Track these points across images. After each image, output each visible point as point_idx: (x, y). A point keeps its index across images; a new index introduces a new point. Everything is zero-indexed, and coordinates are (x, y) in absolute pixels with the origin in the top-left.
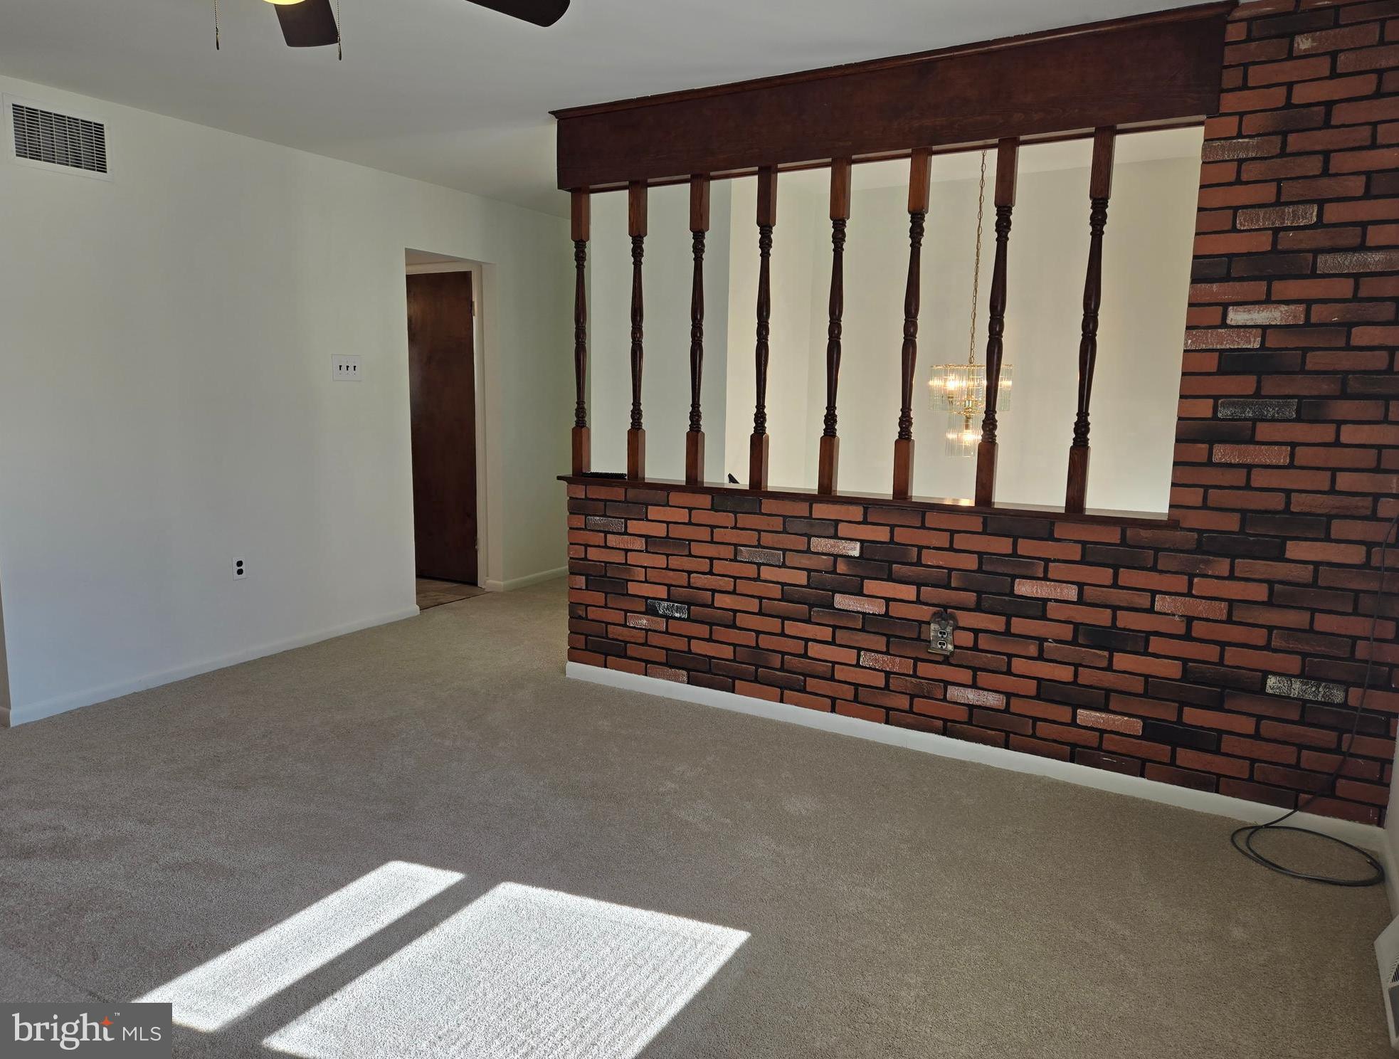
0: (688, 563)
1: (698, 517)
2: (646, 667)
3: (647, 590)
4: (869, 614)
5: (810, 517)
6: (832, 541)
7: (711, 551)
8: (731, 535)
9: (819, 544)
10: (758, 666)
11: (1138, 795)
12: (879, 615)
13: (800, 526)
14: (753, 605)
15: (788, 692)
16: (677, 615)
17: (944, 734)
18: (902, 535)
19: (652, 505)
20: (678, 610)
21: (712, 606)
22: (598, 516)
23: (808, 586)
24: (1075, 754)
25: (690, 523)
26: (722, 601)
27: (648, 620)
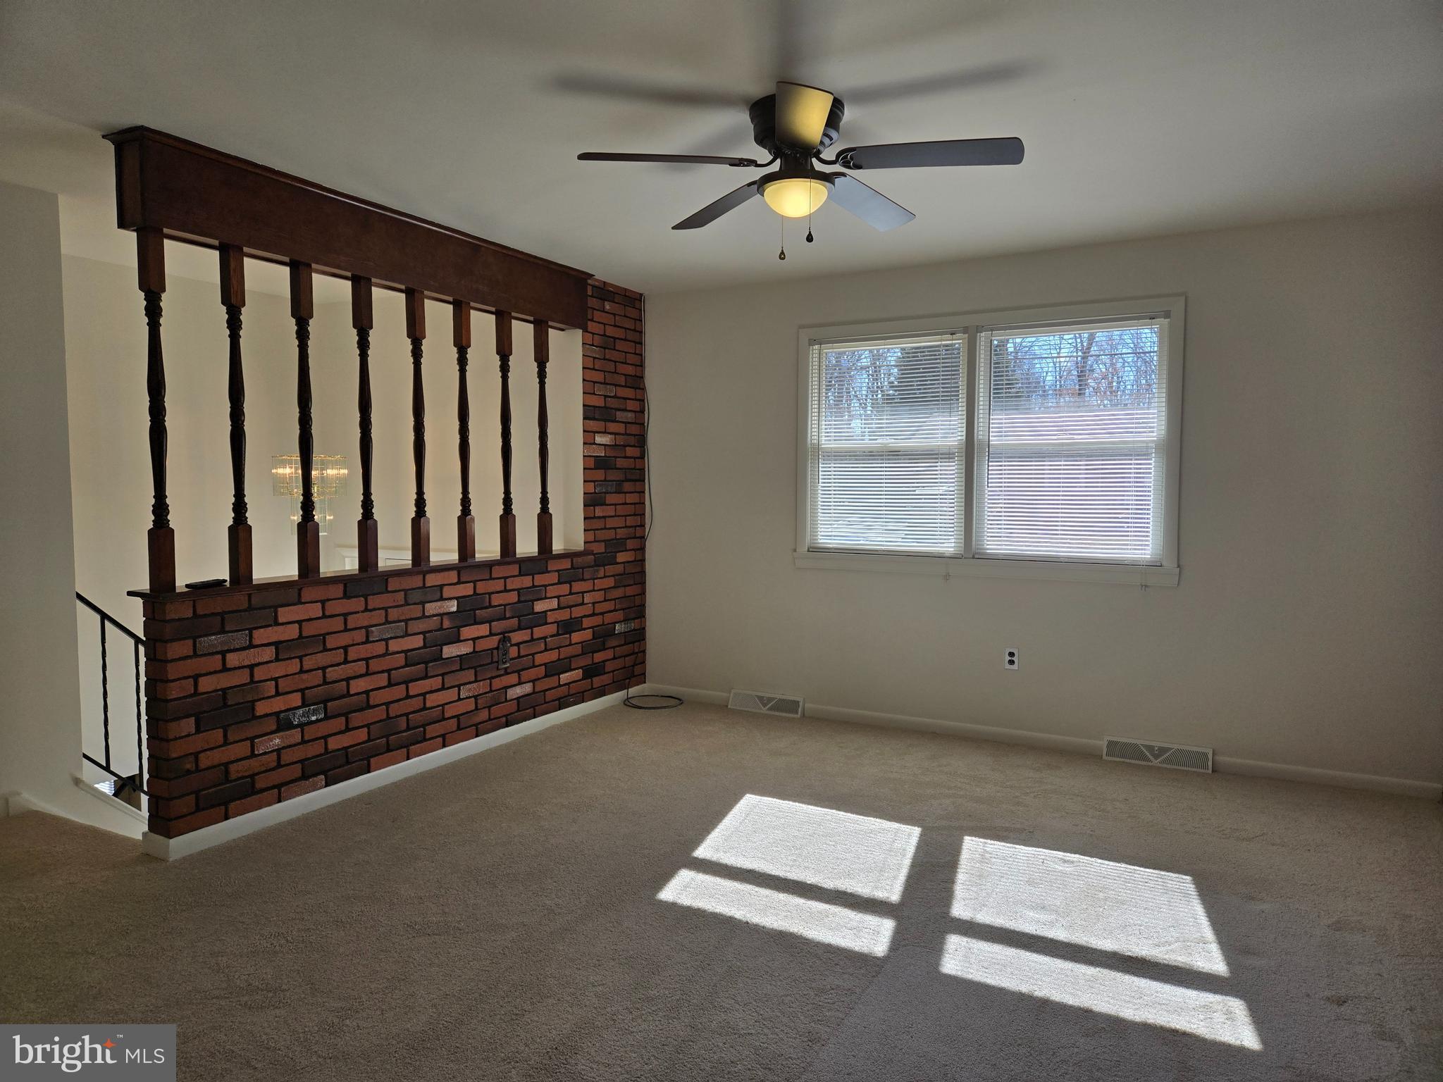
0: (322, 659)
1: (332, 608)
2: (279, 793)
3: (278, 704)
4: (464, 655)
5: (424, 586)
6: (439, 603)
7: (344, 639)
8: (362, 619)
9: (432, 608)
10: (387, 736)
11: (587, 712)
12: (470, 653)
13: (415, 597)
14: (382, 680)
15: (413, 747)
16: (314, 718)
17: (507, 726)
18: (481, 587)
19: (282, 606)
20: (315, 712)
21: (348, 695)
22: (213, 634)
23: (425, 647)
24: (562, 704)
25: (324, 616)
26: (358, 686)
27: (281, 738)
